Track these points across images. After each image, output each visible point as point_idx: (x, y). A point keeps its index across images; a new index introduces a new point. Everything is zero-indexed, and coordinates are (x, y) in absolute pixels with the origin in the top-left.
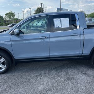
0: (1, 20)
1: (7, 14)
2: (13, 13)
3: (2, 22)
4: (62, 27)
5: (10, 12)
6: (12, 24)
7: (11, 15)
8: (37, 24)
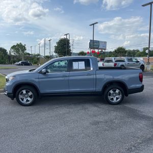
0: (3, 55)
1: (13, 47)
2: (23, 45)
3: (4, 58)
4: (80, 68)
5: (19, 43)
6: (20, 62)
7: (19, 48)
8: (59, 63)
